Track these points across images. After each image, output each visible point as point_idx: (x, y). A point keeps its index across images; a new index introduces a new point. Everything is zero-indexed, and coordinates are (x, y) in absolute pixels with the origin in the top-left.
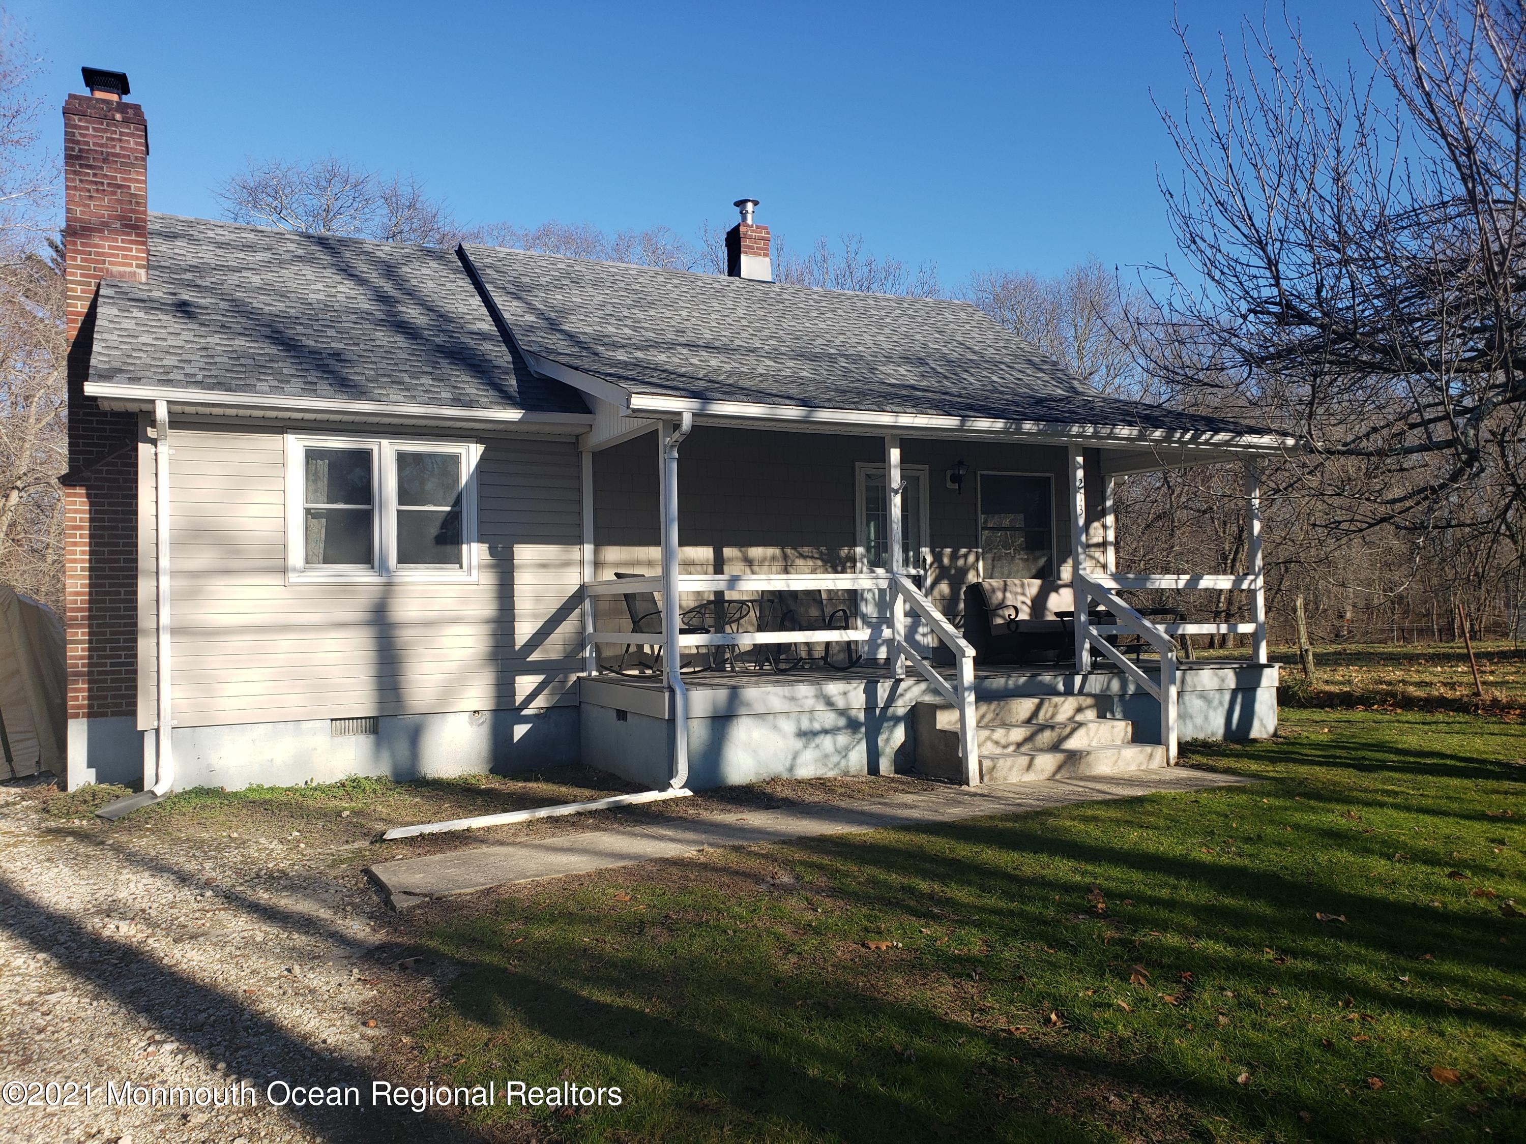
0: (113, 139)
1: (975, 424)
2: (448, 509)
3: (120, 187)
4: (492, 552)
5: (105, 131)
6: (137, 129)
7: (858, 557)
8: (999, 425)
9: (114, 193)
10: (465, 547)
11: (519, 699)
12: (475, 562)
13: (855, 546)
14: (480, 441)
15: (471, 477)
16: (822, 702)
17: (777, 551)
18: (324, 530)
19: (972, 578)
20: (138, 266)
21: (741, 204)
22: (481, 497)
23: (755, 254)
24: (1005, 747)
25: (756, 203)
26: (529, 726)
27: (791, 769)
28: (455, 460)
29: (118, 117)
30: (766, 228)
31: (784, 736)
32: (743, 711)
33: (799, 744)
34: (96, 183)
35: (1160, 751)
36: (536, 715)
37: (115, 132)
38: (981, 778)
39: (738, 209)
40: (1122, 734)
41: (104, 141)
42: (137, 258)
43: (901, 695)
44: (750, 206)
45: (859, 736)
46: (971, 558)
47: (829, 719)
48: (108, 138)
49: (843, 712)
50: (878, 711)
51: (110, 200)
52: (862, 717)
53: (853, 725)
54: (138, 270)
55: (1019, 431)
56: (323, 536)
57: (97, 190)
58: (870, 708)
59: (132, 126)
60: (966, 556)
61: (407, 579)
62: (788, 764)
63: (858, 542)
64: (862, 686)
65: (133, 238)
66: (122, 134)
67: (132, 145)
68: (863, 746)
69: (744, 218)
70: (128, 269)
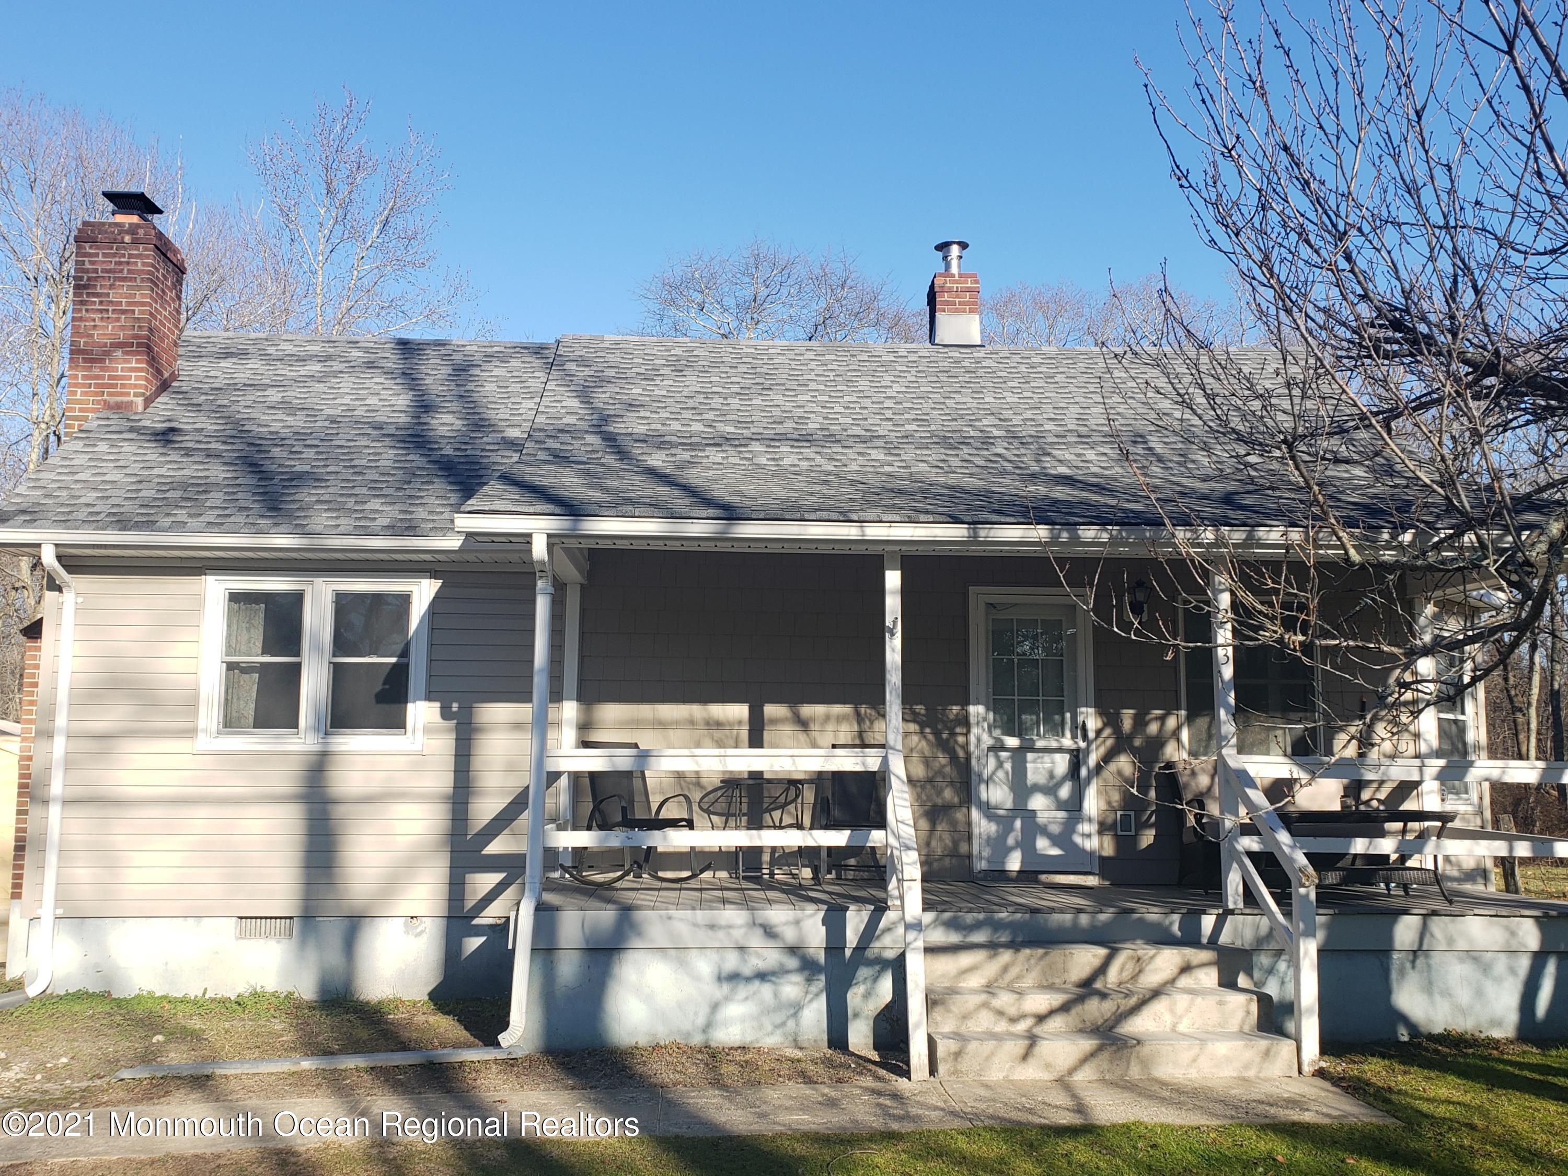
0: (120, 263)
1: (992, 533)
2: (393, 660)
3: (124, 312)
4: (446, 714)
5: (114, 255)
6: (146, 249)
7: (973, 720)
8: (1041, 532)
9: (118, 320)
10: (410, 706)
11: (469, 904)
12: (420, 726)
13: (968, 704)
14: (434, 575)
15: (421, 622)
16: (759, 932)
17: (846, 709)
18: (255, 687)
19: (1171, 752)
20: (135, 395)
21: (943, 247)
22: (431, 645)
23: (957, 311)
24: (1013, 1020)
25: (963, 245)
26: (483, 939)
27: (708, 1027)
28: (405, 599)
29: (127, 239)
30: (974, 276)
31: (697, 978)
32: (636, 943)
33: (719, 992)
34: (101, 311)
35: (1286, 1048)
36: (492, 927)
37: (124, 256)
38: (933, 1070)
39: (940, 254)
40: (1240, 1015)
41: (112, 266)
42: (136, 386)
43: (888, 930)
44: (955, 250)
45: (814, 989)
46: (1171, 722)
47: (771, 957)
48: (116, 263)
49: (793, 950)
50: (848, 953)
51: (113, 327)
52: (821, 957)
53: (808, 967)
54: (135, 399)
55: (1075, 540)
56: (254, 695)
57: (102, 318)
58: (835, 945)
59: (141, 246)
60: (1162, 719)
61: (343, 748)
62: (701, 1021)
63: (972, 697)
64: (822, 914)
65: (134, 365)
66: (131, 256)
67: (140, 267)
68: (821, 1003)
69: (948, 266)
70: (125, 399)
